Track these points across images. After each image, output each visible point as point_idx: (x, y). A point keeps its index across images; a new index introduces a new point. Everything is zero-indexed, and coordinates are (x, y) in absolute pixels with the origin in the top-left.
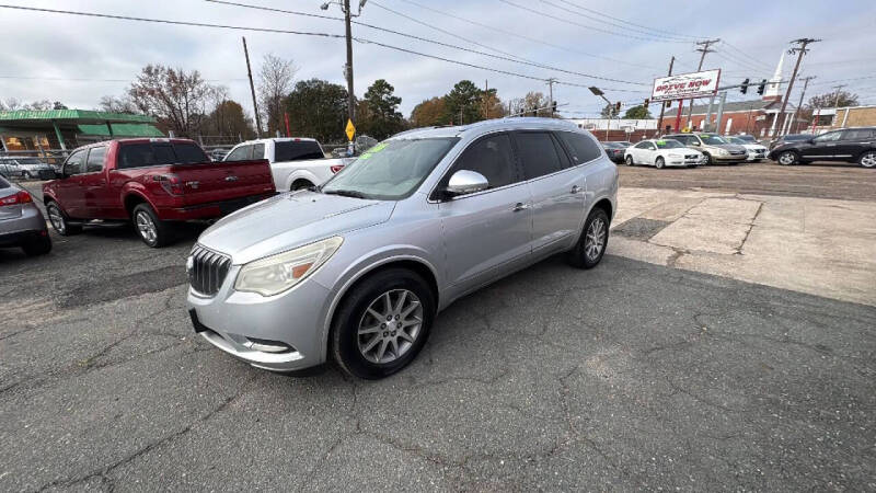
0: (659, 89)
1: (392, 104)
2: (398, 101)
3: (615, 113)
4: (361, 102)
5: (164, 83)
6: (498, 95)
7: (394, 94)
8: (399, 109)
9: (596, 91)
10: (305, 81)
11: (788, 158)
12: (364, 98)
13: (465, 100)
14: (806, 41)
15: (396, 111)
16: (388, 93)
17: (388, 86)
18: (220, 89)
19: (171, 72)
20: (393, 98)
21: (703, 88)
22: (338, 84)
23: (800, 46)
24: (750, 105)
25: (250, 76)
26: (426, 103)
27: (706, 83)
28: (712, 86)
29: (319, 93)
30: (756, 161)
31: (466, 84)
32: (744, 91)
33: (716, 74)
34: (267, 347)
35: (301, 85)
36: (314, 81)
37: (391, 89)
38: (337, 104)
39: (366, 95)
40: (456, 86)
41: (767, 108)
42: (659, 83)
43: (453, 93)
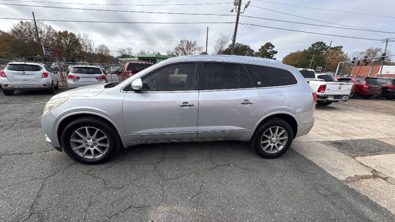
1: (272, 54)
2: (276, 52)
4: (256, 53)
5: (185, 46)
8: (275, 56)
12: (258, 51)
13: (318, 52)
16: (271, 49)
18: (201, 48)
19: (188, 42)
20: (273, 51)
31: (320, 44)
37: (273, 47)
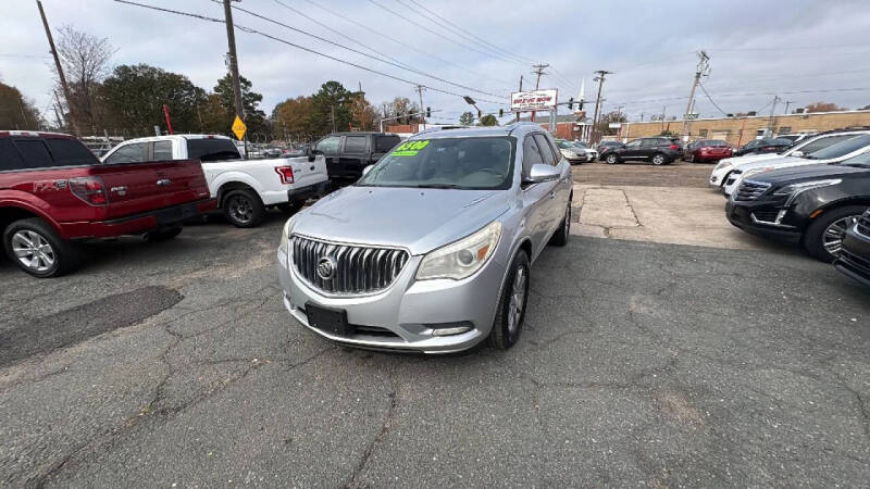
0: (516, 102)
1: (253, 102)
2: (259, 98)
3: (471, 121)
4: (211, 97)
6: (367, 98)
7: (252, 90)
8: (259, 107)
9: (469, 100)
10: (129, 65)
11: (612, 159)
12: (213, 92)
13: (334, 101)
14: (603, 73)
15: (257, 108)
16: (245, 89)
17: (244, 80)
20: (251, 94)
21: (547, 103)
22: (177, 73)
23: (600, 76)
24: (567, 118)
25: (54, 52)
26: (290, 102)
27: (549, 99)
28: (552, 102)
29: (152, 82)
30: (592, 161)
31: (335, 85)
32: (571, 108)
33: (555, 92)
34: (441, 331)
35: (123, 70)
36: (143, 67)
37: (248, 84)
38: (179, 97)
39: (216, 89)
40: (323, 86)
41: (578, 120)
42: (516, 97)
43: (321, 93)
